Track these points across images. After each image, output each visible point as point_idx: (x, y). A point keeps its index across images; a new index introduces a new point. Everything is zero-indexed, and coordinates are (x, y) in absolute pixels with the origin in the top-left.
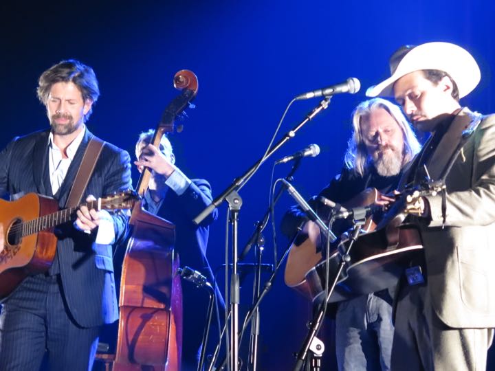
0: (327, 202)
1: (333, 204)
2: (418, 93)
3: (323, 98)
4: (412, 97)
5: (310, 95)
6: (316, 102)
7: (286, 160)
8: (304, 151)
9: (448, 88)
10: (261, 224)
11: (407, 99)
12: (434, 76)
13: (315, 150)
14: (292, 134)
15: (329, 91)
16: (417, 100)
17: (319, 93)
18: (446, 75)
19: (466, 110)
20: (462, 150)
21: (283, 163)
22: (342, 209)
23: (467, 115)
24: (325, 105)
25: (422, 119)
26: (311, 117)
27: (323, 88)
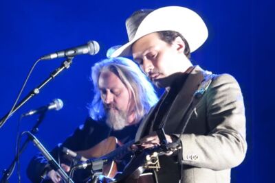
0: (69, 152)
1: (74, 154)
2: (155, 53)
3: (66, 58)
4: (150, 57)
5: (54, 56)
6: (60, 62)
7: (31, 113)
8: (49, 105)
9: (181, 47)
10: (8, 171)
11: (145, 58)
12: (168, 36)
13: (58, 104)
14: (37, 91)
15: (71, 53)
16: (154, 59)
17: (62, 54)
18: (179, 35)
19: (198, 68)
20: (195, 109)
21: (29, 116)
22: (84, 159)
23: (199, 73)
24: (67, 65)
25: (160, 77)
26: (54, 76)
27: (66, 50)
